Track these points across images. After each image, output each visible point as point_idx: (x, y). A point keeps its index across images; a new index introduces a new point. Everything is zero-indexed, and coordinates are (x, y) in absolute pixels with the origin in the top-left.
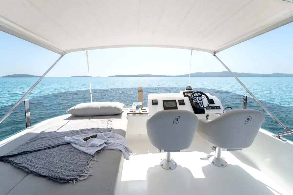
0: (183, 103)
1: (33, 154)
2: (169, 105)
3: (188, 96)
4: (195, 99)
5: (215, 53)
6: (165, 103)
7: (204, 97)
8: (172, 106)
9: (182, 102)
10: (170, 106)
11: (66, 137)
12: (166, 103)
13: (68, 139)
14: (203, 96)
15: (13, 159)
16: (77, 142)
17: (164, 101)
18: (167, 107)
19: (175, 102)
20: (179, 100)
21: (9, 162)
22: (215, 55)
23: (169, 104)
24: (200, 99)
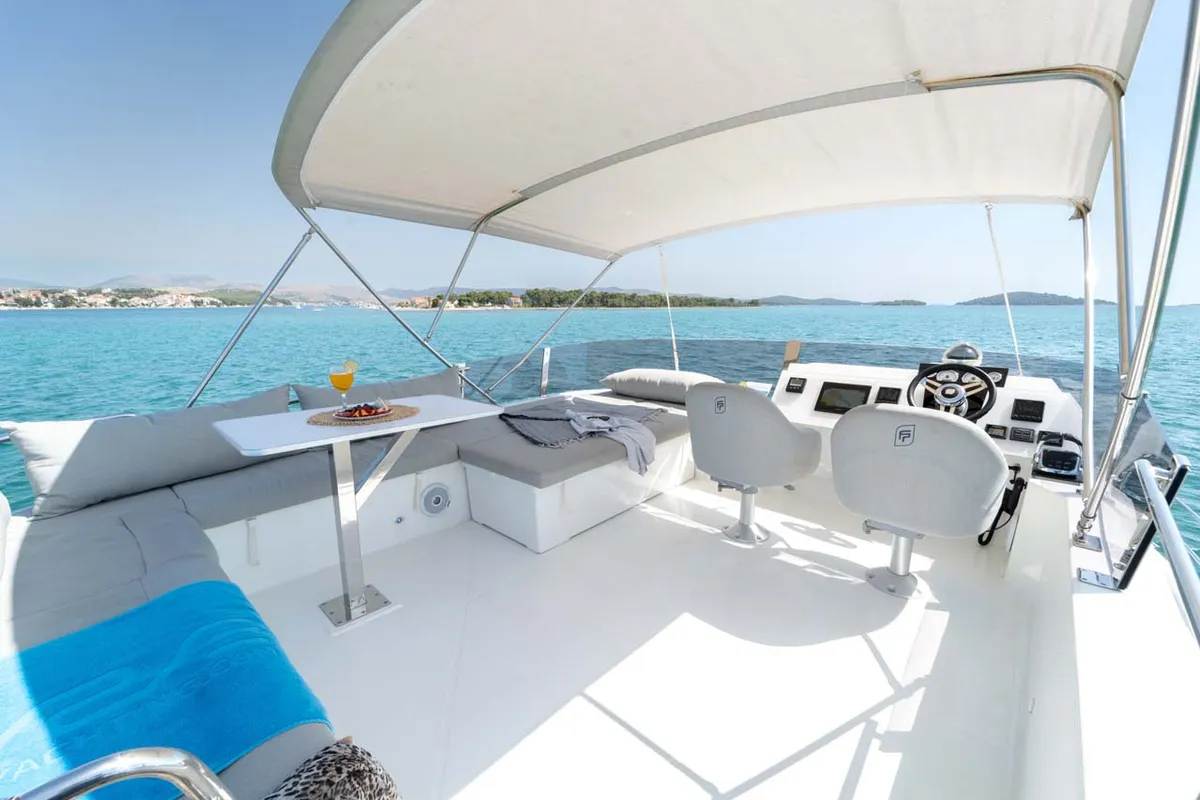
1: (529, 421)
2: (839, 399)
4: (935, 388)
6: (828, 390)
8: (846, 402)
10: (839, 404)
11: (568, 410)
12: (833, 389)
13: (569, 413)
15: (512, 421)
16: (576, 419)
17: (827, 385)
18: (827, 404)
19: (865, 392)
20: (881, 389)
21: (505, 420)
23: (840, 397)
24: (949, 392)
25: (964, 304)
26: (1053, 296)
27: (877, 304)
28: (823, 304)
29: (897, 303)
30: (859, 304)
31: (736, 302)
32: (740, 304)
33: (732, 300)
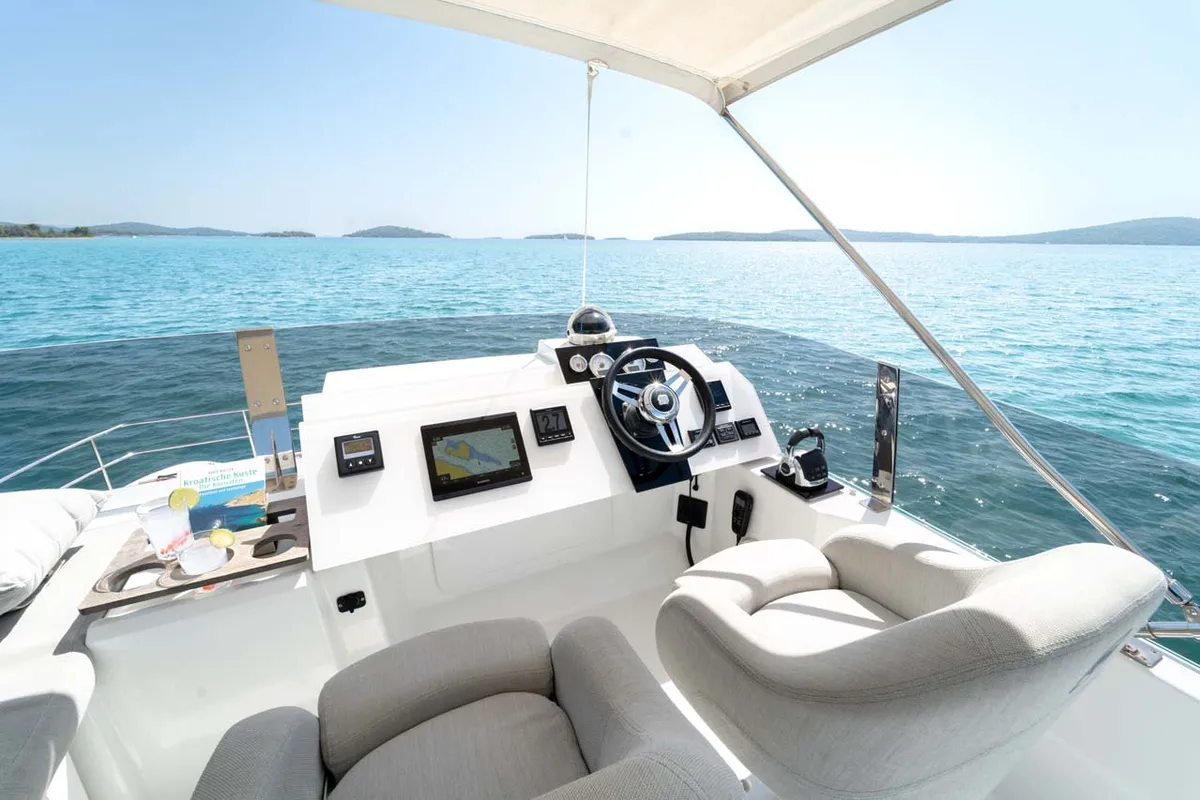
0: (564, 426)
2: (471, 456)
3: (587, 375)
4: (636, 396)
5: (726, 100)
6: (439, 449)
7: (681, 380)
8: (489, 459)
9: (553, 426)
10: (476, 468)
12: (449, 442)
14: (677, 376)
17: (431, 435)
18: (454, 476)
19: (510, 433)
20: (534, 414)
22: (725, 115)
24: (663, 400)
25: (349, 236)
26: (406, 229)
27: (265, 235)
28: (198, 235)
29: (285, 235)
30: (244, 235)
31: (43, 231)
32: (51, 233)
33: (33, 227)
